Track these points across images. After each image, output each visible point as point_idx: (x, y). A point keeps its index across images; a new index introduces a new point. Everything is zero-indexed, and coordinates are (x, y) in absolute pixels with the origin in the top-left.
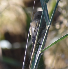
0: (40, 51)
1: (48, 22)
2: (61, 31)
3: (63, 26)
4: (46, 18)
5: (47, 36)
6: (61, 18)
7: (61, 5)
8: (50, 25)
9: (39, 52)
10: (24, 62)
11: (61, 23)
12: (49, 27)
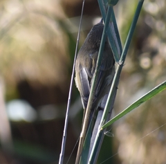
0: (100, 126)
1: (119, 53)
2: (154, 74)
3: (158, 61)
4: (113, 42)
5: (117, 88)
6: (154, 42)
7: (152, 8)
8: (124, 60)
9: (99, 128)
10: (61, 155)
11: (154, 53)
12: (121, 66)
